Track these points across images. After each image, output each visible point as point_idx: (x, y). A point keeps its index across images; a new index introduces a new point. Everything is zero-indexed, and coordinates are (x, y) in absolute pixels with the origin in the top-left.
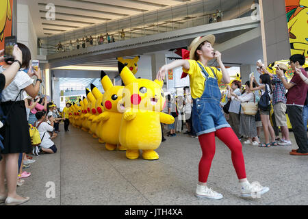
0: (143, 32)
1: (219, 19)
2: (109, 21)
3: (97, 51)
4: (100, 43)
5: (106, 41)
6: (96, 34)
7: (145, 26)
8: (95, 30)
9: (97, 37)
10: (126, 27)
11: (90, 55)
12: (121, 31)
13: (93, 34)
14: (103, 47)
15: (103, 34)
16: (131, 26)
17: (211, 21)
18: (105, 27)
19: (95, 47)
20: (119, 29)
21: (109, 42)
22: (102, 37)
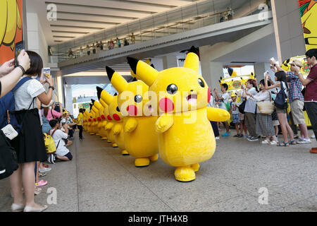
0: (153, 35)
1: (230, 18)
2: (118, 25)
4: (110, 48)
5: (116, 45)
6: (105, 39)
7: (155, 28)
8: (105, 34)
9: (107, 42)
10: (136, 30)
11: (101, 60)
14: (113, 52)
16: (141, 29)
17: (222, 20)
18: (115, 32)
19: (106, 53)
20: (128, 32)
21: (120, 46)
22: (112, 42)
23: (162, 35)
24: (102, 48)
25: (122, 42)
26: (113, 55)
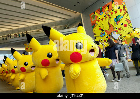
0: (36, 32)
1: (68, 28)
2: (20, 28)
3: (13, 41)
4: (15, 37)
5: (18, 36)
6: (13, 33)
7: (37, 30)
8: (12, 31)
9: (13, 34)
10: (28, 30)
11: (10, 43)
12: (26, 32)
13: (11, 33)
14: (16, 39)
15: (16, 33)
16: (30, 30)
17: (65, 28)
18: (18, 30)
19: (12, 39)
20: (24, 31)
21: (20, 37)
22: (16, 35)
23: (40, 33)
24: (11, 37)
25: (21, 35)
26: (16, 41)
